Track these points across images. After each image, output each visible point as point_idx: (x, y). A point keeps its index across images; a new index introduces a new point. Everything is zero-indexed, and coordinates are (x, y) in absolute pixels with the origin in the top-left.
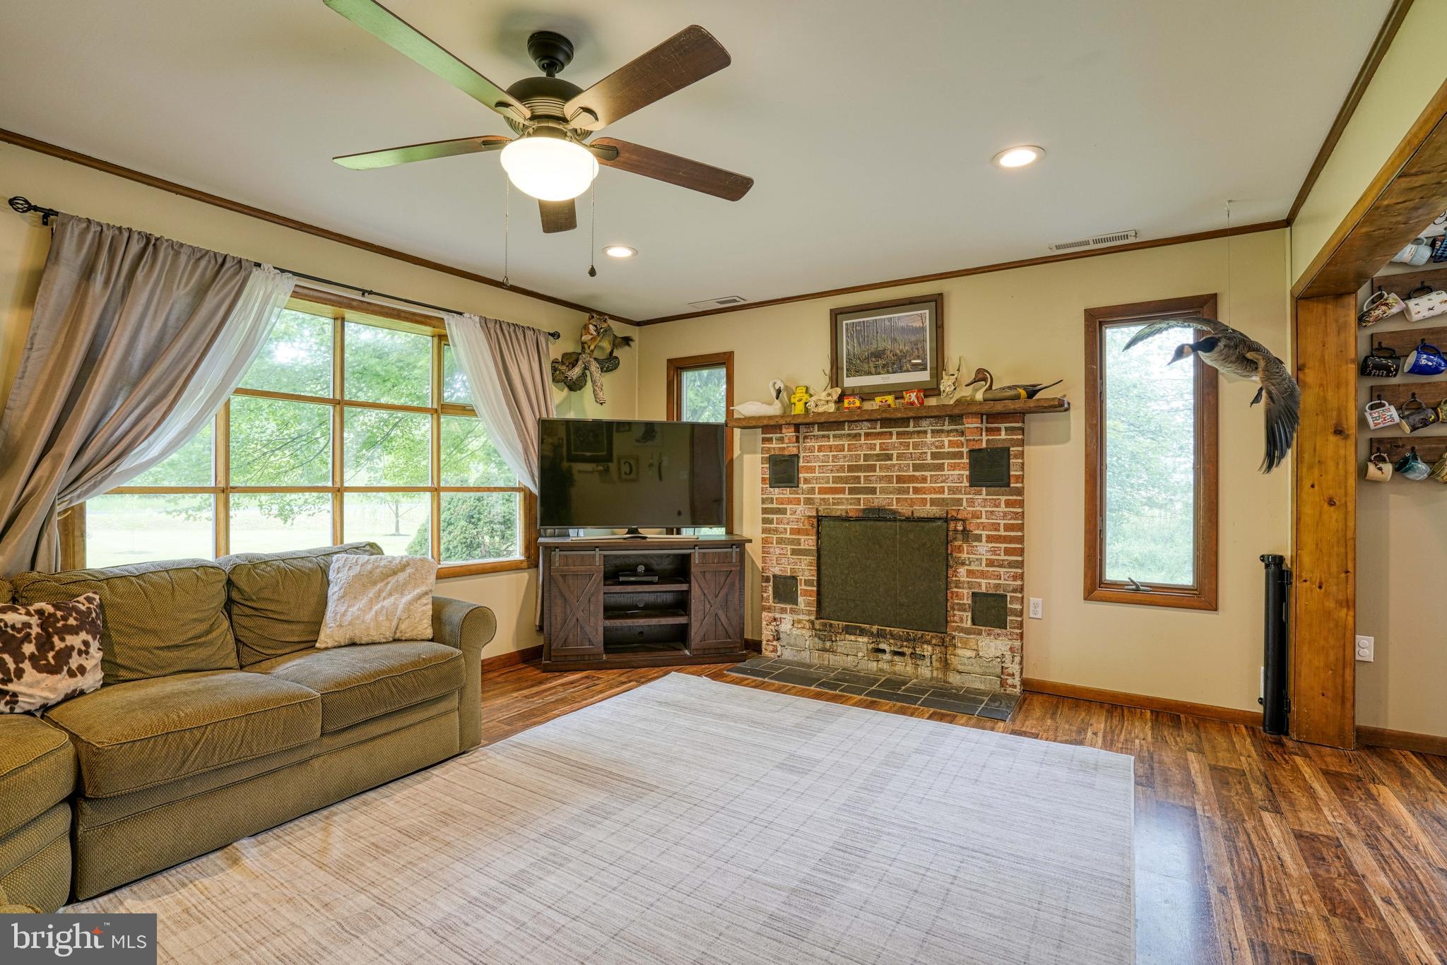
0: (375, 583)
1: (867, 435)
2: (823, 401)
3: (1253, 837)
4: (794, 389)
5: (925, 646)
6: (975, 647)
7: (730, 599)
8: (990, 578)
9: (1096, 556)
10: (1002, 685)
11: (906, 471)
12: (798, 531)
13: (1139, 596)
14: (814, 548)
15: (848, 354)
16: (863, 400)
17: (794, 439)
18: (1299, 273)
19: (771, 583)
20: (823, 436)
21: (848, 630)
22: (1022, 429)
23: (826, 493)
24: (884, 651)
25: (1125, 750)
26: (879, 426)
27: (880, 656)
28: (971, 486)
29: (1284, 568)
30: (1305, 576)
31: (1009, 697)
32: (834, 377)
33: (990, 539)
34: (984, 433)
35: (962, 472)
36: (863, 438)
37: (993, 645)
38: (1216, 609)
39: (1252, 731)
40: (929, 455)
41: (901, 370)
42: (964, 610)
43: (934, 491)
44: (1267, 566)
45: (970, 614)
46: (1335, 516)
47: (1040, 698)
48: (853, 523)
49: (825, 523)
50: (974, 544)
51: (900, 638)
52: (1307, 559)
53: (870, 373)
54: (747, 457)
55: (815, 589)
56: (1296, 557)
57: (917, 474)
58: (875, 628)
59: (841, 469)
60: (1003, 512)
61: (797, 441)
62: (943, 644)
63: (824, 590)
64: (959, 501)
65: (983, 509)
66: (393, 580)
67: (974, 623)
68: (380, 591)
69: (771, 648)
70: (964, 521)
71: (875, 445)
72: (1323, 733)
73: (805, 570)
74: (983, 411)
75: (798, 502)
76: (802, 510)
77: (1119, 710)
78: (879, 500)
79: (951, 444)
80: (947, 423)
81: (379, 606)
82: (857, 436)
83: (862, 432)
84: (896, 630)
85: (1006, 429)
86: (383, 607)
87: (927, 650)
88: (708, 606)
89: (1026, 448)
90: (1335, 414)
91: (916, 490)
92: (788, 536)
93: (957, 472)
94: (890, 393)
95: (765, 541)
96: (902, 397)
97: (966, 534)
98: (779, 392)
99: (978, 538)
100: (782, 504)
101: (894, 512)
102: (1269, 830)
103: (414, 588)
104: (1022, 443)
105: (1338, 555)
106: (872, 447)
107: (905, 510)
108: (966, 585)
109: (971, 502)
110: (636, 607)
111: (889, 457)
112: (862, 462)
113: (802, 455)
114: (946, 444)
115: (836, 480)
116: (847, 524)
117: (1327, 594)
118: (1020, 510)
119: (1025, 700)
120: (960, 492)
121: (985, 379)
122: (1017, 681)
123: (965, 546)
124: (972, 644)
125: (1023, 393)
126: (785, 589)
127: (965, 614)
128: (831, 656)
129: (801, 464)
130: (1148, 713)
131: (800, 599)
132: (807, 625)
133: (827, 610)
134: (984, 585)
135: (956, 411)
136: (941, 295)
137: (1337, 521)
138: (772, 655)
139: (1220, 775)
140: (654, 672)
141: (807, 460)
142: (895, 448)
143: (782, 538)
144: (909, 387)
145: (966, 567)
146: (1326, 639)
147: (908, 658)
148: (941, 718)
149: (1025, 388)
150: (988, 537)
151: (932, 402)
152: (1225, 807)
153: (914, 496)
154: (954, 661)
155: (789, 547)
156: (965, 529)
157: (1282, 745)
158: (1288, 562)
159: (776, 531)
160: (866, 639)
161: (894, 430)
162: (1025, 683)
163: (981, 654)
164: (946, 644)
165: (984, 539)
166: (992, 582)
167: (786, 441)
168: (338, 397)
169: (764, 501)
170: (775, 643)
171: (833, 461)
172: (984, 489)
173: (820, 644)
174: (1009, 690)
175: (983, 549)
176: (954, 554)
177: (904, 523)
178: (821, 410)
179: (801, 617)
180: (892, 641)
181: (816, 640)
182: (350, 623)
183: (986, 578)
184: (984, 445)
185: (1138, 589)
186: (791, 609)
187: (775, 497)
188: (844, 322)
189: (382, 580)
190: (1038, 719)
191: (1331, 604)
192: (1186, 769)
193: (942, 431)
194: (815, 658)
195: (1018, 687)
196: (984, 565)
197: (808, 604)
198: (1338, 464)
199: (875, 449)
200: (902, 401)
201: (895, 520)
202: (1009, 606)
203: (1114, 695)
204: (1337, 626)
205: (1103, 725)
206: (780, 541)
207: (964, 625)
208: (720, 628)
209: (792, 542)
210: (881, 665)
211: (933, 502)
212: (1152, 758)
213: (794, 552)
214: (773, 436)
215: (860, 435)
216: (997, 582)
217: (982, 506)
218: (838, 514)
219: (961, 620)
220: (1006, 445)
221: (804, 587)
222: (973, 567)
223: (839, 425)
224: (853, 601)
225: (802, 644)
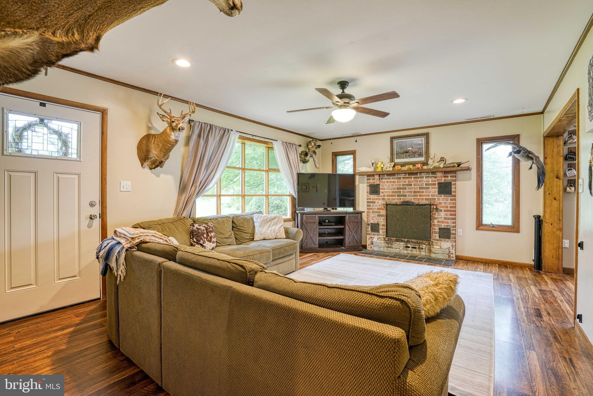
0: (268, 222)
1: (403, 178)
2: (388, 167)
3: (527, 290)
4: (377, 163)
5: (423, 245)
6: (440, 245)
7: (357, 230)
8: (445, 223)
9: (480, 216)
10: (449, 257)
11: (417, 189)
12: (380, 209)
13: (494, 229)
14: (385, 214)
15: (396, 152)
16: (401, 166)
17: (379, 179)
18: (546, 129)
19: (370, 226)
20: (388, 178)
21: (397, 241)
22: (455, 176)
23: (389, 197)
24: (409, 247)
25: (490, 272)
26: (407, 175)
27: (408, 248)
28: (438, 194)
29: (541, 219)
30: (547, 221)
31: (452, 260)
32: (392, 159)
33: (445, 211)
34: (443, 178)
35: (436, 190)
36: (402, 179)
37: (446, 244)
38: (519, 232)
39: (531, 270)
40: (424, 184)
41: (414, 157)
42: (436, 233)
43: (426, 196)
44: (535, 219)
45: (438, 235)
46: (556, 203)
47: (462, 261)
48: (398, 206)
49: (389, 206)
50: (440, 212)
51: (415, 243)
52: (547, 216)
53: (404, 158)
54: (360, 185)
55: (385, 227)
56: (544, 216)
57: (420, 190)
58: (406, 240)
59: (395, 188)
60: (450, 203)
61: (380, 180)
62: (429, 244)
63: (388, 228)
64: (435, 199)
65: (443, 202)
66: (273, 222)
67: (439, 237)
68: (270, 225)
69: (370, 247)
70: (436, 205)
71: (406, 181)
72: (552, 269)
73: (382, 221)
74: (443, 171)
75: (380, 199)
76: (381, 202)
77: (488, 264)
78: (407, 199)
79: (432, 181)
80: (430, 174)
81: (270, 229)
83: (402, 177)
84: (413, 240)
85: (450, 176)
86: (272, 229)
87: (424, 246)
88: (351, 233)
89: (457, 182)
90: (556, 172)
91: (420, 196)
92: (376, 210)
93: (434, 190)
94: (411, 164)
95: (368, 212)
96: (415, 166)
97: (437, 209)
98: (373, 164)
99: (441, 211)
100: (374, 200)
101: (413, 203)
102: (532, 289)
103: (280, 223)
104: (455, 181)
105: (557, 215)
106: (405, 182)
107: (416, 202)
108: (437, 225)
109: (439, 199)
110: (326, 234)
111: (411, 185)
112: (402, 187)
113: (381, 184)
114: (430, 181)
115: (393, 192)
116: (396, 206)
117: (554, 227)
118: (455, 202)
119: (457, 261)
120: (435, 196)
121: (443, 161)
122: (454, 256)
123: (436, 213)
124: (439, 244)
125: (456, 165)
126: (375, 228)
127: (436, 235)
128: (391, 249)
129: (381, 187)
130: (497, 265)
131: (380, 231)
132: (383, 239)
133: (390, 234)
134: (443, 226)
135: (434, 171)
136: (428, 133)
137: (557, 204)
138: (370, 249)
139: (519, 279)
140: (335, 253)
141: (382, 186)
142: (413, 182)
143: (374, 211)
144: (418, 163)
145: (437, 220)
146: (553, 241)
147: (417, 249)
148: (431, 265)
149: (457, 163)
150: (444, 210)
151: (425, 167)
152: (520, 285)
154: (433, 250)
155: (376, 214)
157: (539, 272)
158: (542, 217)
159: (372, 209)
160: (403, 243)
161: (413, 176)
162: (456, 256)
163: (442, 247)
164: (430, 244)
165: (443, 211)
167: (376, 179)
168: (243, 167)
169: (367, 199)
170: (371, 245)
171: (392, 186)
172: (443, 195)
173: (387, 245)
174: (451, 258)
175: (443, 214)
176: (433, 216)
177: (416, 206)
178: (388, 170)
179: (381, 236)
180: (412, 244)
181: (386, 244)
182: (264, 234)
184: (443, 181)
185: (493, 227)
186: (377, 234)
187: (371, 198)
188: (395, 141)
189: (270, 222)
190: (462, 266)
191: (555, 230)
192: (509, 277)
193: (429, 177)
194: (385, 250)
195: (454, 257)
196: (443, 219)
197: (383, 232)
198: (557, 187)
200: (415, 167)
201: (413, 205)
202: (451, 232)
203: (486, 260)
204: (557, 236)
205: (483, 267)
206: (373, 212)
207: (436, 238)
208: (355, 240)
209: (377, 212)
210: (408, 251)
211: (426, 199)
212: (498, 275)
213: (378, 216)
214: (371, 178)
215: (401, 178)
216: (447, 224)
217: (442, 201)
218: (393, 203)
219: (435, 237)
220: (451, 181)
221: (381, 227)
222: (439, 220)
223: (394, 174)
224: (398, 231)
225: (381, 245)
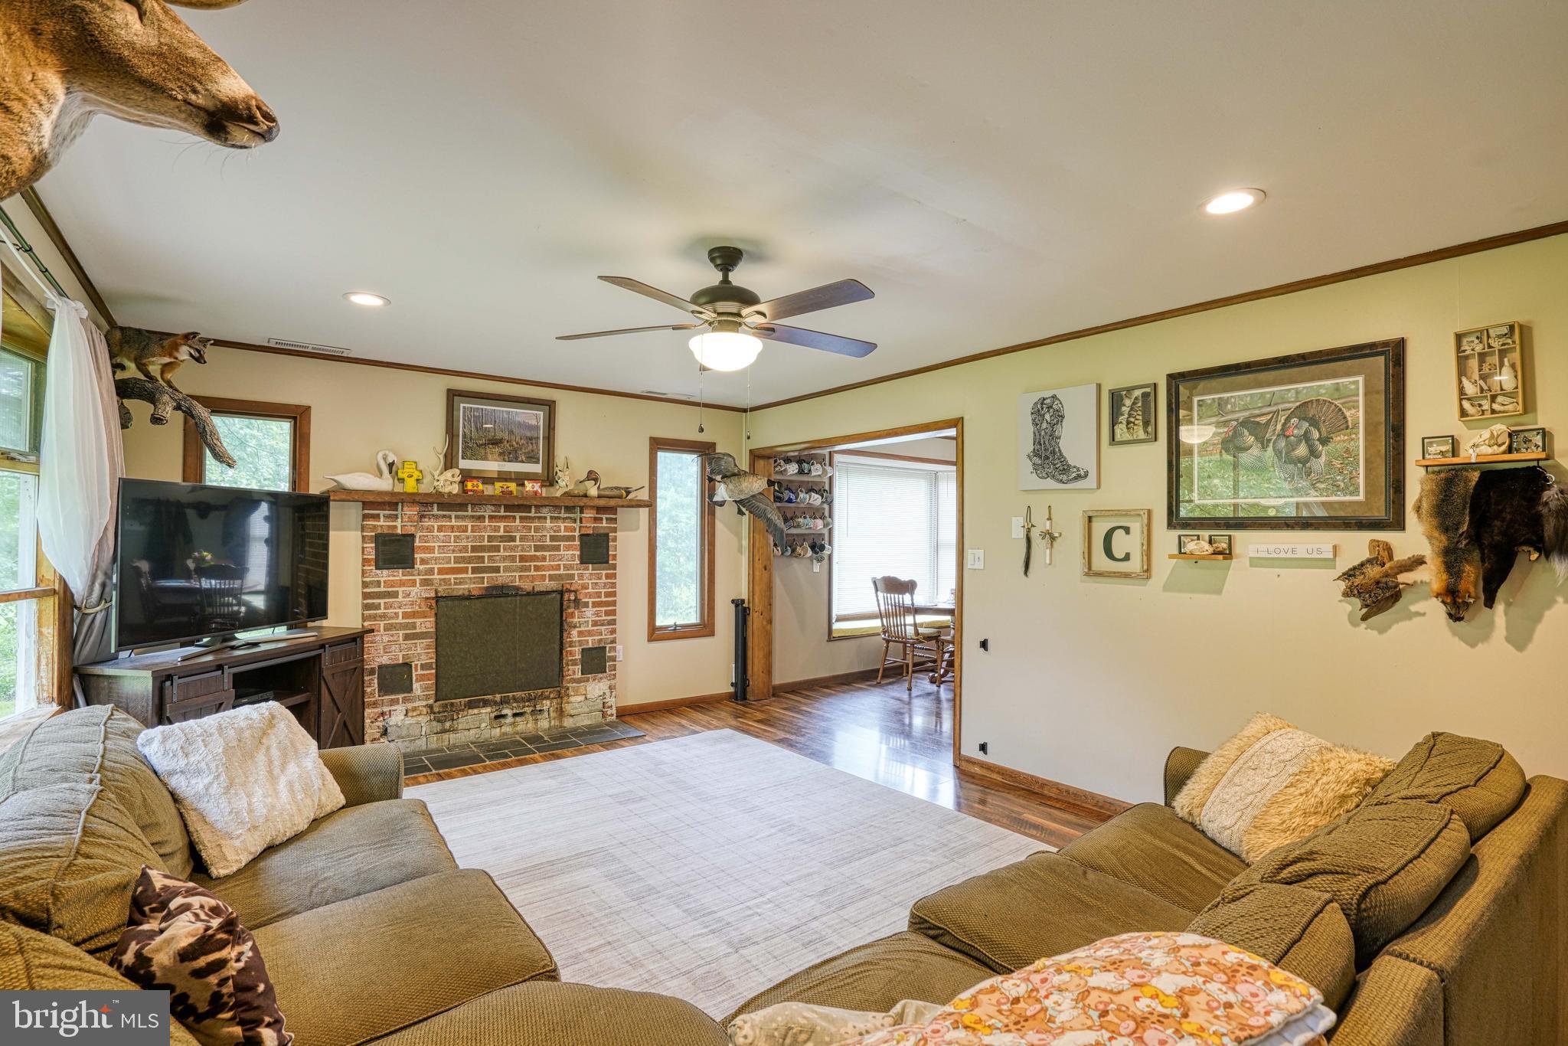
1: (491, 518)
5: (544, 702)
6: (584, 692)
8: (595, 635)
9: (652, 611)
10: (603, 717)
11: (529, 551)
12: (414, 615)
13: (677, 634)
14: (433, 630)
15: (464, 436)
16: (483, 483)
19: (378, 675)
21: (471, 705)
22: (617, 520)
23: (446, 574)
24: (506, 716)
26: (502, 510)
27: (503, 721)
28: (581, 563)
29: (745, 606)
30: (753, 609)
32: (450, 458)
33: (595, 605)
34: (591, 522)
35: (574, 552)
36: (487, 520)
37: (596, 688)
38: (710, 635)
39: (729, 700)
40: (548, 537)
41: (516, 460)
42: (576, 665)
43: (552, 568)
44: (736, 606)
45: (580, 667)
46: (766, 576)
48: (473, 601)
49: (445, 603)
50: (583, 610)
51: (523, 700)
52: (754, 600)
53: (489, 459)
55: (434, 671)
56: (751, 599)
57: (538, 554)
58: (498, 697)
59: (465, 549)
60: (605, 583)
61: (417, 520)
62: (559, 696)
63: (442, 671)
64: (572, 576)
65: (590, 582)
67: (583, 673)
70: (575, 591)
71: (499, 527)
72: (761, 693)
73: (422, 654)
74: (595, 504)
75: (413, 583)
76: (417, 592)
78: (503, 578)
79: (566, 529)
80: (563, 511)
82: (481, 518)
83: (486, 515)
84: (518, 694)
85: (607, 519)
87: (546, 705)
88: (336, 711)
89: (620, 534)
91: (537, 568)
92: (400, 620)
93: (571, 552)
94: (508, 480)
96: (524, 485)
97: (577, 601)
98: (391, 466)
99: (586, 605)
100: (392, 586)
101: (517, 588)
104: (615, 530)
105: (767, 596)
106: (497, 529)
107: (527, 586)
108: (577, 644)
109: (581, 576)
111: (513, 539)
112: (486, 543)
113: (419, 535)
114: (562, 528)
115: (457, 560)
116: (469, 603)
117: (764, 618)
118: (613, 581)
119: (620, 722)
120: (573, 569)
121: (595, 479)
122: (613, 711)
123: (576, 612)
124: (582, 691)
125: (624, 493)
126: (396, 679)
127: (576, 667)
128: (452, 736)
129: (417, 544)
131: (416, 686)
132: (425, 710)
133: (447, 690)
134: (591, 642)
135: (571, 503)
136: (553, 402)
141: (423, 539)
142: (517, 530)
143: (391, 624)
144: (526, 477)
145: (577, 629)
146: (763, 642)
147: (528, 716)
149: (624, 489)
150: (593, 603)
151: (550, 492)
153: (535, 573)
154: (568, 708)
155: (401, 633)
156: (576, 597)
158: (747, 602)
159: (384, 616)
160: (489, 709)
161: (518, 515)
162: (620, 710)
163: (588, 696)
164: (562, 696)
165: (590, 605)
166: (596, 638)
167: (406, 519)
169: (365, 585)
170: (382, 740)
171: (455, 542)
172: (590, 565)
173: (437, 726)
174: (609, 720)
175: (589, 613)
176: (568, 620)
177: (526, 597)
178: (444, 490)
179: (416, 704)
180: (515, 705)
181: (435, 723)
183: (592, 636)
184: (590, 531)
185: (675, 629)
186: (404, 698)
187: (382, 580)
188: (462, 405)
191: (765, 623)
193: (559, 518)
194: (434, 742)
195: (614, 715)
196: (590, 625)
197: (426, 689)
199: (499, 531)
200: (524, 488)
201: (516, 595)
202: (608, 654)
204: (767, 634)
206: (390, 627)
207: (576, 676)
209: (404, 626)
210: (504, 729)
211: (551, 578)
213: (407, 637)
214: (382, 513)
215: (484, 517)
216: (599, 637)
217: (588, 579)
218: (460, 593)
219: (574, 672)
220: (606, 531)
221: (420, 672)
222: (582, 629)
223: (462, 506)
224: (473, 675)
225: (417, 732)
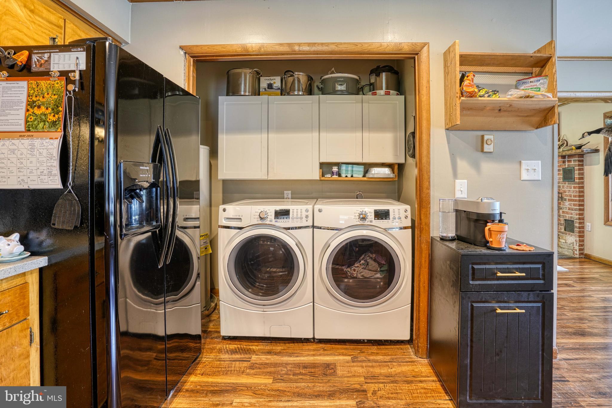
6: (565, 239)
8: (569, 214)
10: (573, 254)
22: (582, 160)
28: (563, 181)
31: (575, 258)
33: (569, 200)
35: (560, 176)
37: (570, 239)
42: (562, 225)
50: (565, 202)
60: (573, 191)
64: (560, 187)
65: (566, 189)
67: (565, 230)
70: (562, 193)
85: (573, 160)
89: (584, 167)
99: (565, 200)
104: (582, 165)
108: (563, 217)
109: (563, 187)
118: (582, 190)
120: (560, 183)
122: (578, 253)
123: (562, 203)
125: (574, 148)
127: (562, 227)
134: (568, 217)
145: (562, 210)
150: (568, 199)
154: (559, 243)
156: (561, 197)
162: (582, 254)
163: (567, 241)
165: (567, 200)
172: (567, 182)
174: (575, 255)
175: (567, 204)
176: (559, 206)
183: (568, 214)
184: (567, 167)
195: (578, 255)
196: (567, 209)
202: (575, 225)
207: (562, 231)
216: (571, 216)
220: (573, 166)
222: (564, 210)
